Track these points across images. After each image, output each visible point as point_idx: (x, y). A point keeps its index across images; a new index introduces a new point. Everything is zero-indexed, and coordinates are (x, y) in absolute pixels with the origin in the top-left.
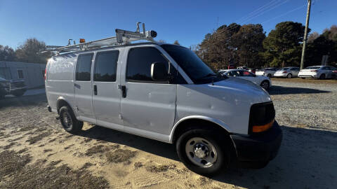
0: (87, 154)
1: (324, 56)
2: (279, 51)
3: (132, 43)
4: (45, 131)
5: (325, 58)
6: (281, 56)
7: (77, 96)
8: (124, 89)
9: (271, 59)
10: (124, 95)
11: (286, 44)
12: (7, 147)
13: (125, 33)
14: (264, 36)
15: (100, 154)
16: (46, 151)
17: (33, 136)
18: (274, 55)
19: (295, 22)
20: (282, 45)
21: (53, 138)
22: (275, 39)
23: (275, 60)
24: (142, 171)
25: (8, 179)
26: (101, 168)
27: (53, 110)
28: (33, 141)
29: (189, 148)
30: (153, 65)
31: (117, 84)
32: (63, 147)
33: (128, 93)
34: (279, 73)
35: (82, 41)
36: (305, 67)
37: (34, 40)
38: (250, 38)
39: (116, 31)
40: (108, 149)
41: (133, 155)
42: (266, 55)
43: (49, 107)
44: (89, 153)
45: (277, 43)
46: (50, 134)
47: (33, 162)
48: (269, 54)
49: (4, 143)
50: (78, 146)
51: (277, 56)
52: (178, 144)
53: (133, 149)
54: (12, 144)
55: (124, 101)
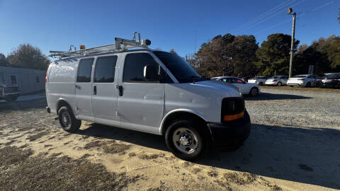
0: (85, 148)
1: (310, 66)
2: (271, 61)
3: (129, 49)
4: (43, 131)
5: (311, 68)
6: (273, 66)
7: (77, 96)
8: (121, 89)
9: (264, 68)
10: (121, 94)
11: (277, 54)
12: (8, 144)
13: (123, 41)
14: (257, 46)
15: (97, 147)
16: (46, 146)
17: (32, 135)
18: (267, 64)
19: (285, 34)
20: (273, 56)
21: (52, 136)
22: (267, 49)
23: (267, 69)
24: (135, 159)
25: (15, 167)
26: (98, 158)
27: (52, 111)
28: (32, 139)
29: (175, 138)
30: (145, 68)
31: (114, 84)
32: (62, 143)
33: (124, 92)
34: (270, 82)
35: (82, 47)
36: (293, 76)
37: (28, 46)
38: (243, 48)
39: (116, 39)
40: (104, 144)
41: (128, 148)
42: (259, 64)
43: (48, 108)
44: (87, 147)
45: (269, 54)
46: (49, 133)
47: (35, 154)
48: (262, 64)
49: (5, 140)
50: (76, 142)
51: (269, 65)
52: (166, 135)
53: (128, 144)
54: (13, 141)
55: (120, 99)
